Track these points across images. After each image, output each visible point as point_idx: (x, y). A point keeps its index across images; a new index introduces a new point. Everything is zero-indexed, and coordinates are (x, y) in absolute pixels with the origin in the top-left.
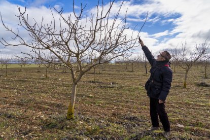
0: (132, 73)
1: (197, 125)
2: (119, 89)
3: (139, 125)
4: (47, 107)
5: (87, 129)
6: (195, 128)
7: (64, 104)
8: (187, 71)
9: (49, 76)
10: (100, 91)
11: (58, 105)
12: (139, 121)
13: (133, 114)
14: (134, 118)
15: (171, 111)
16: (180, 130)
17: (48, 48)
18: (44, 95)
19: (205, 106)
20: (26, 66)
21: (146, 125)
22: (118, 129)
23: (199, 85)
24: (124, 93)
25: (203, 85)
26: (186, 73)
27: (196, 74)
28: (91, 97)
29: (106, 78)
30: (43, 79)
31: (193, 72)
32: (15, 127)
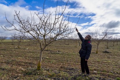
0: (68, 46)
1: (103, 71)
2: (62, 54)
3: (75, 72)
4: (24, 64)
5: (49, 75)
6: (102, 73)
7: (33, 63)
8: (98, 45)
9: (20, 47)
10: (52, 55)
11: (30, 63)
12: (75, 70)
13: (72, 67)
14: (72, 69)
15: (90, 65)
16: (95, 74)
17: (28, 32)
18: (20, 58)
19: (107, 63)
20: (4, 41)
21: (78, 72)
22: (65, 74)
23: (104, 52)
24: (65, 56)
25: (106, 52)
26: (98, 46)
27: (103, 47)
28: (48, 59)
29: (54, 48)
30: (17, 49)
31: (101, 45)
32: (8, 74)
